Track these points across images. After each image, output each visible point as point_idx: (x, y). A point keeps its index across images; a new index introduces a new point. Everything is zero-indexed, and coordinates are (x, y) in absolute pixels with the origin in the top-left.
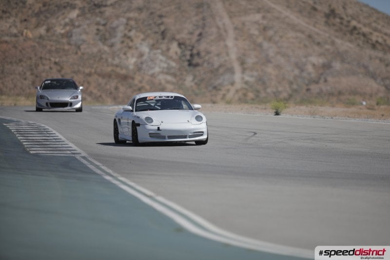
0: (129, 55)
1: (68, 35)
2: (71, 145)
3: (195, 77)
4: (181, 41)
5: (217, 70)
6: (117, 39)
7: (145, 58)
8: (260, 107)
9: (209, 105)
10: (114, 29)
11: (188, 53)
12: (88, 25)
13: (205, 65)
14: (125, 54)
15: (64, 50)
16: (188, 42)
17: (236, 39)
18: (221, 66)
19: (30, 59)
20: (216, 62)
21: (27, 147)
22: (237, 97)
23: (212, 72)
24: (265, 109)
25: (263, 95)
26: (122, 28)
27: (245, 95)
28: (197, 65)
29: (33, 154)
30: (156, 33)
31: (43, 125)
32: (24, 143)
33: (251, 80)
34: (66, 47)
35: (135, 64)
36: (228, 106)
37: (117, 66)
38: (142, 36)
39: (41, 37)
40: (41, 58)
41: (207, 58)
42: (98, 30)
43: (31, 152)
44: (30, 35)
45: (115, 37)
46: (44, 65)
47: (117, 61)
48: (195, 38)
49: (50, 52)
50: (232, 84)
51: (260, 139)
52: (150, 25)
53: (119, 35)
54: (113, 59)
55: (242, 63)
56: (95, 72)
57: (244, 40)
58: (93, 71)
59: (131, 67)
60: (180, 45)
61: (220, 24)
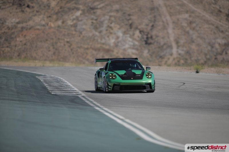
0: (111, 37)
1: (75, 26)
2: (76, 89)
3: (149, 51)
4: (141, 30)
5: (162, 46)
6: (104, 29)
7: (120, 39)
8: (187, 68)
9: (157, 67)
10: (102, 22)
11: (145, 37)
12: (87, 20)
13: (155, 44)
14: (108, 37)
15: (72, 34)
16: (145, 30)
17: (174, 29)
18: (165, 44)
19: (52, 39)
20: (162, 42)
21: (50, 90)
22: (174, 63)
23: (159, 47)
24: (190, 69)
25: (189, 61)
26: (106, 22)
27: (179, 61)
28: (150, 44)
29: (53, 95)
30: (127, 25)
31: (60, 78)
32: (48, 88)
33: (182, 53)
34: (74, 33)
35: (114, 43)
36: (168, 67)
37: (103, 44)
38: (118, 27)
39: (59, 27)
40: (59, 39)
41: (156, 39)
42: (92, 23)
43: (53, 93)
44: (53, 25)
45: (102, 27)
46: (60, 43)
47: (103, 41)
48: (149, 28)
49: (64, 35)
50: (171, 55)
51: (187, 87)
52: (123, 20)
53: (105, 26)
54: (101, 40)
55: (177, 43)
56: (91, 47)
57: (179, 29)
58: (89, 47)
59: (112, 45)
60: (140, 32)
61: (164, 20)
